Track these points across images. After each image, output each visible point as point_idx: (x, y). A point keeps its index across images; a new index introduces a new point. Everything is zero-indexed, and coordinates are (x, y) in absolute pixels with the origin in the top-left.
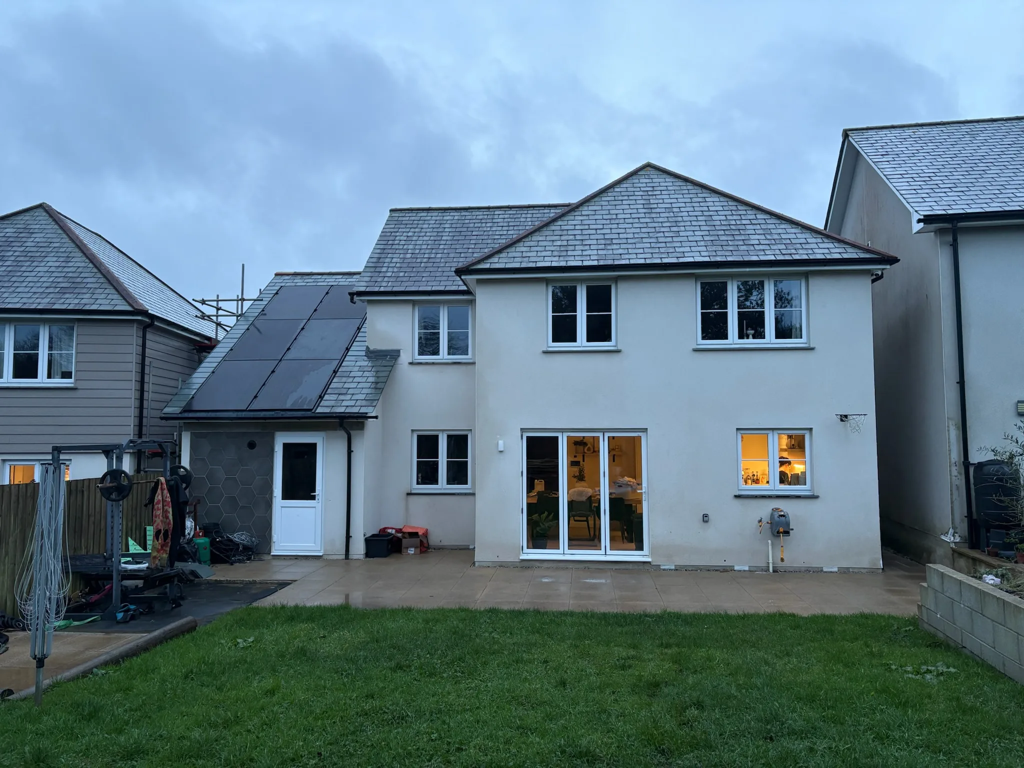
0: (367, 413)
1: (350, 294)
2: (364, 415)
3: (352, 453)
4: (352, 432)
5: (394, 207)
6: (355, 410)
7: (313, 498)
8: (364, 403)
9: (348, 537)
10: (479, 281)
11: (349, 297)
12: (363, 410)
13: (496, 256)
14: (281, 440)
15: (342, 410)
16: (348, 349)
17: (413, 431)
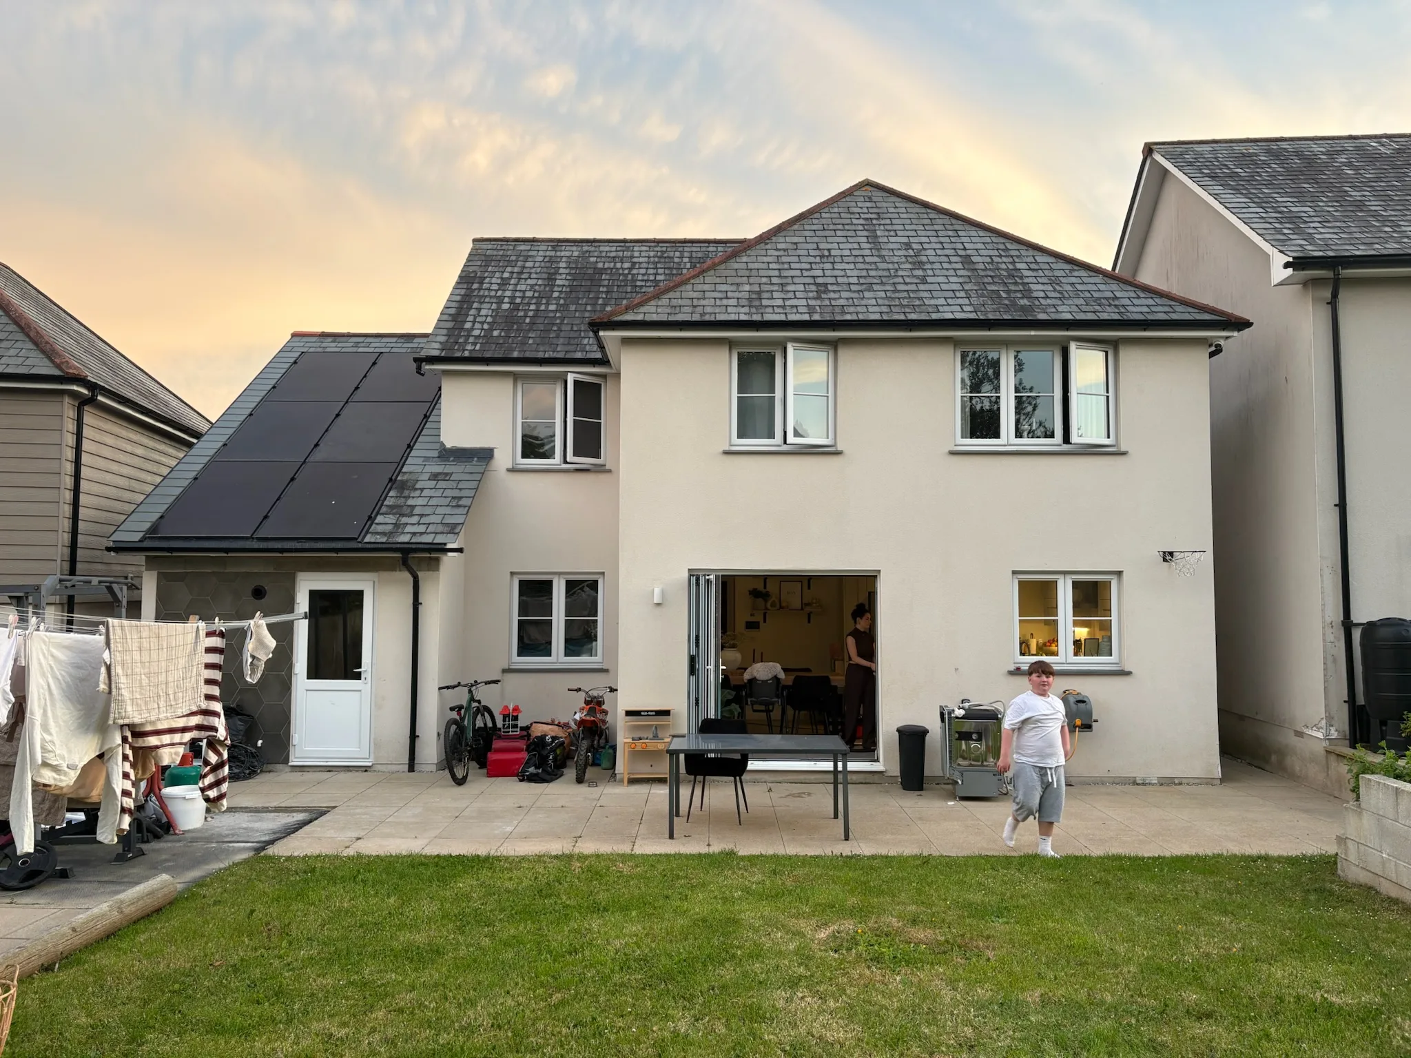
0: (445, 544)
1: (415, 360)
2: (440, 547)
3: (420, 607)
4: (421, 574)
5: (478, 236)
6: (428, 539)
7: (358, 676)
8: (440, 528)
9: (413, 736)
10: (626, 341)
11: (414, 365)
12: (439, 539)
13: (653, 303)
14: (306, 585)
15: (405, 538)
16: (410, 447)
17: (512, 574)
